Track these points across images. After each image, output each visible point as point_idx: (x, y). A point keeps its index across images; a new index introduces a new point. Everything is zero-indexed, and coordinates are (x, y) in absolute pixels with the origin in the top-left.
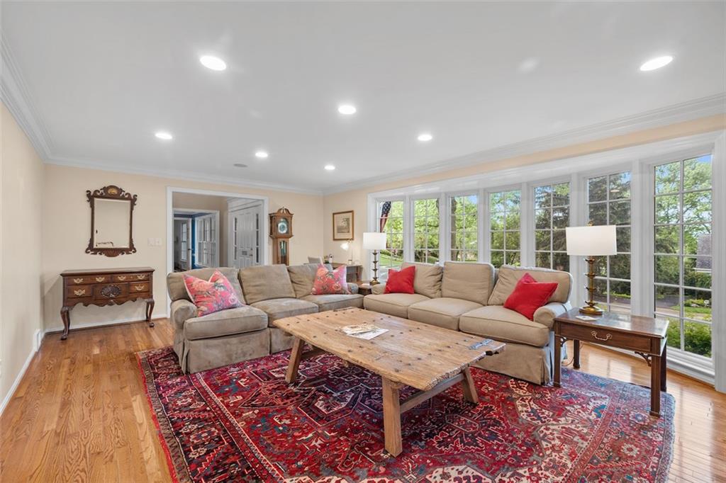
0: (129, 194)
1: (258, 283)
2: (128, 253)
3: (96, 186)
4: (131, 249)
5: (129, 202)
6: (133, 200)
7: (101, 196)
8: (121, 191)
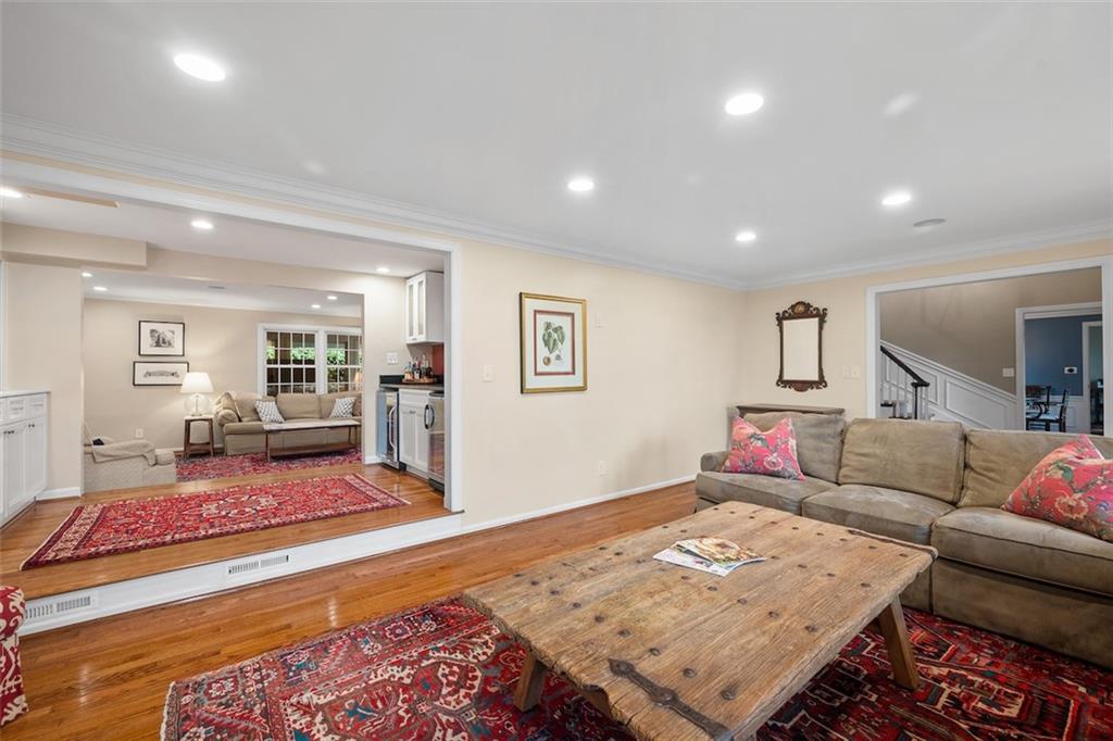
0: (817, 309)
1: (865, 451)
2: (818, 388)
3: (784, 306)
4: (821, 382)
5: (817, 319)
6: (822, 316)
7: (791, 317)
8: (808, 306)
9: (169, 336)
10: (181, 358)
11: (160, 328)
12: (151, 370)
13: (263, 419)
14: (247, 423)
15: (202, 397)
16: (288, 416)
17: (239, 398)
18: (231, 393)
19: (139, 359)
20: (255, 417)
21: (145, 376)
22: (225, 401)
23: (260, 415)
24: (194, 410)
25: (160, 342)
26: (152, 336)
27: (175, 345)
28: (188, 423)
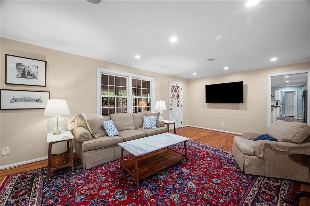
9: (33, 70)
10: (43, 88)
11: (26, 63)
12: (16, 97)
13: (110, 135)
14: (100, 140)
15: (61, 119)
16: (120, 129)
17: (90, 119)
18: (83, 114)
19: (5, 87)
20: (103, 133)
21: (11, 102)
22: (78, 121)
23: (107, 131)
24: (55, 129)
25: (25, 74)
26: (18, 69)
27: (39, 78)
28: (51, 144)
